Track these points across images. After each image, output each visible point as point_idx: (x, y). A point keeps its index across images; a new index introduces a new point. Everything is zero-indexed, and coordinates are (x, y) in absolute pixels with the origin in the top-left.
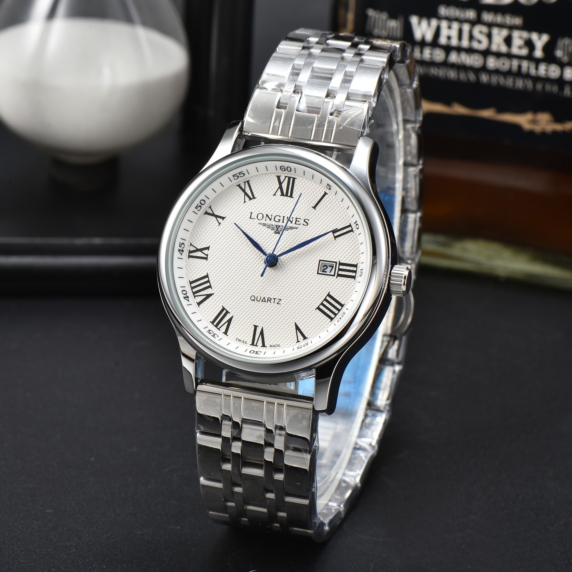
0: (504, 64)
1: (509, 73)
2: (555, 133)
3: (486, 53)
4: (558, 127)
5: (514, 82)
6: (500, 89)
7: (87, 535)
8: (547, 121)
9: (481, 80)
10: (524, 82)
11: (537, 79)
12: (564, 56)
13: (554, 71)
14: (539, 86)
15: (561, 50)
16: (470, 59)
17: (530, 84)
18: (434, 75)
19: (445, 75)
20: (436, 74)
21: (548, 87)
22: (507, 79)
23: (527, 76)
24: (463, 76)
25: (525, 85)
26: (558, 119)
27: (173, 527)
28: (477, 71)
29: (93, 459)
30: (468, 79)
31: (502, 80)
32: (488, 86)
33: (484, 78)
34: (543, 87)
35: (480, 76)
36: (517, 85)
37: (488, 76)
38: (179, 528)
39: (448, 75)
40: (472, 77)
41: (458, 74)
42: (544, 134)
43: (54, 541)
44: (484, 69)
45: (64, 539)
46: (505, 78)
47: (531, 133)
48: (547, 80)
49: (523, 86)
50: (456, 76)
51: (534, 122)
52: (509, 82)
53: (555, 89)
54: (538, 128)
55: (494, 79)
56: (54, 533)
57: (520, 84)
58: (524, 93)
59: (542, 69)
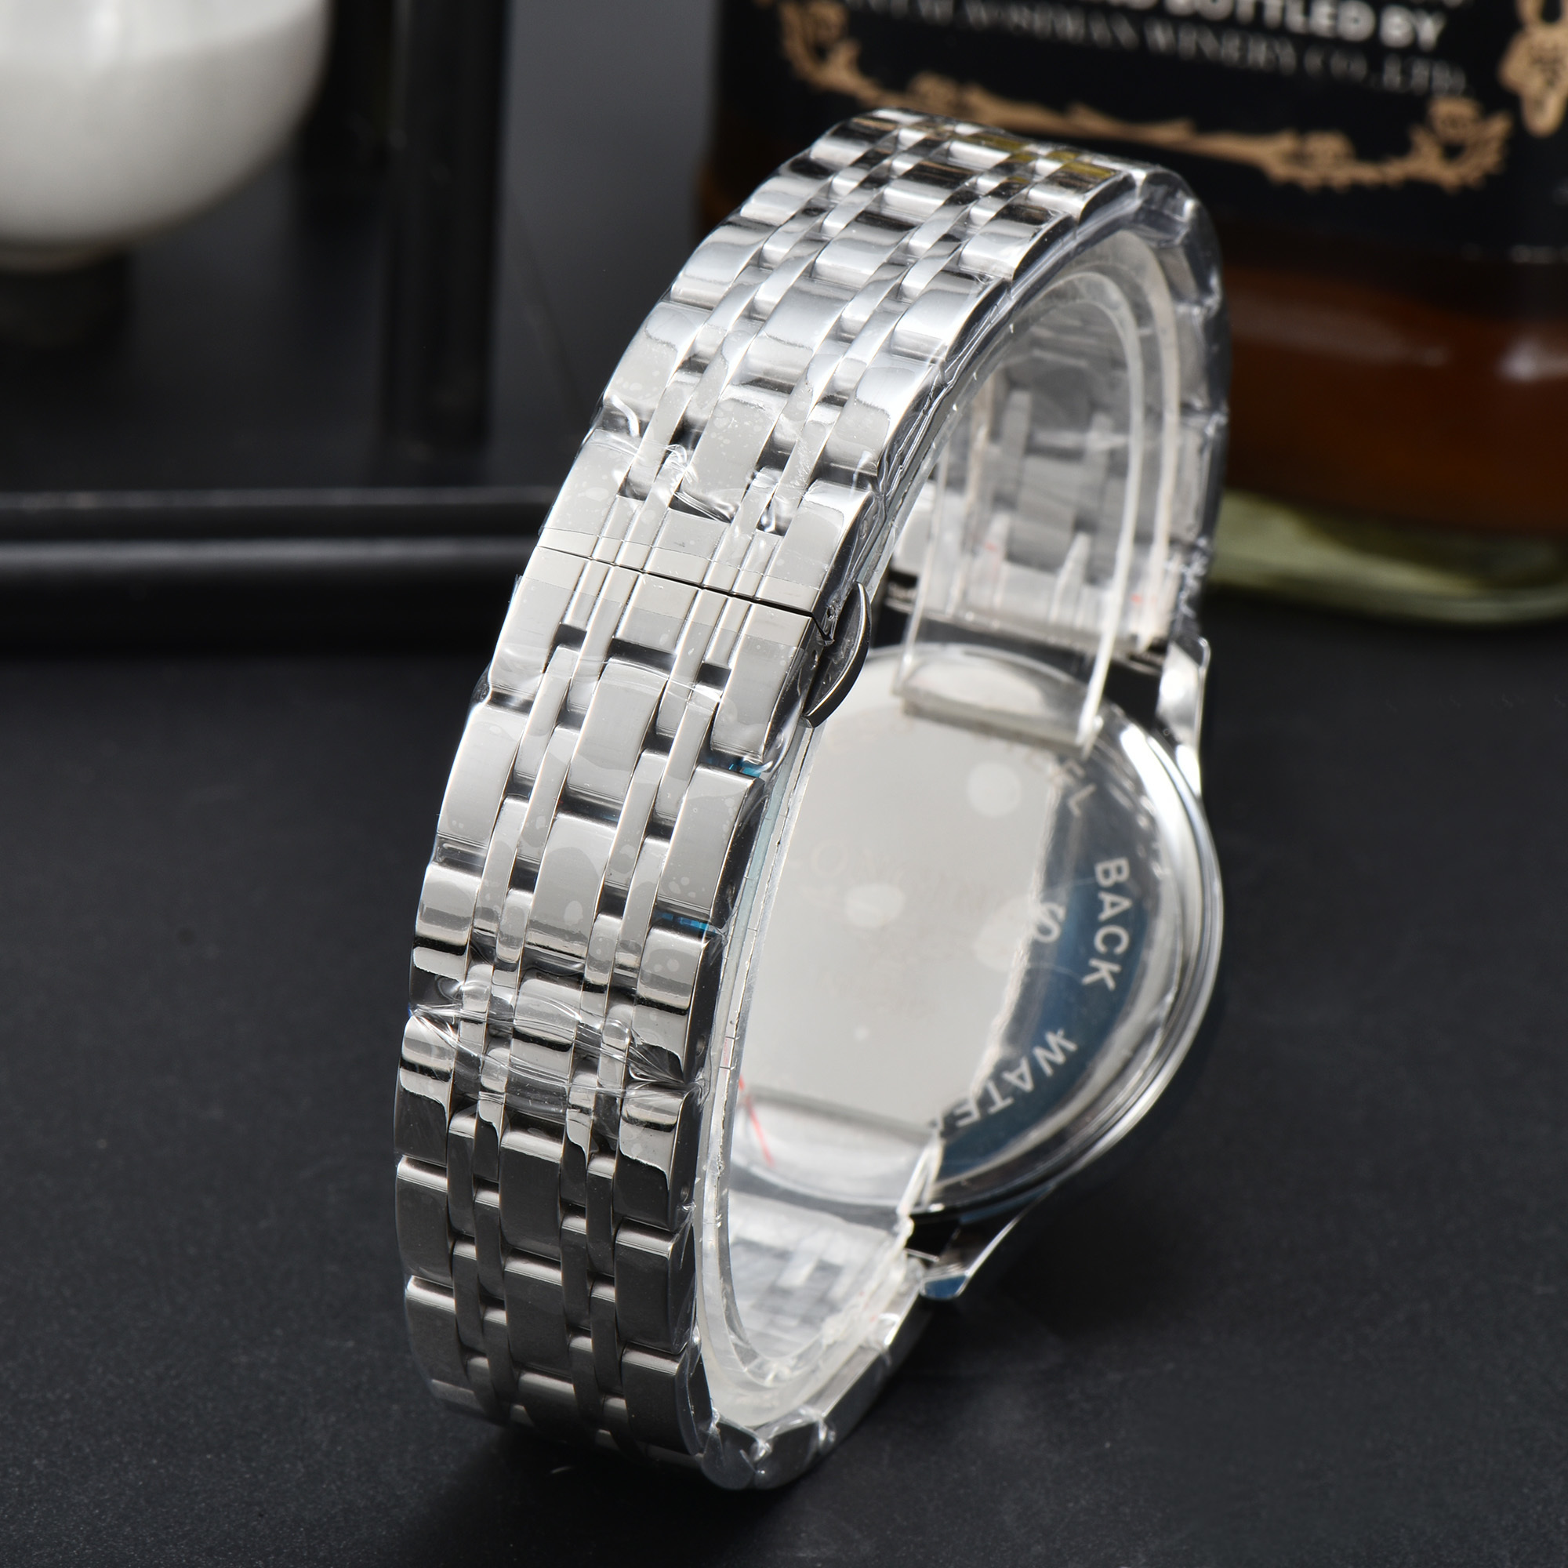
0: (1215, 1)
1: (1229, 24)
2: (1357, 189)
4: (1367, 173)
5: (1244, 49)
6: (1205, 69)
8: (1337, 157)
9: (1150, 41)
10: (1270, 47)
11: (1307, 41)
13: (1356, 21)
14: (1314, 61)
17: (1287, 55)
18: (1018, 27)
19: (1049, 27)
20: (1024, 24)
21: (1339, 64)
22: (1224, 40)
23: (1281, 32)
24: (1099, 31)
25: (1273, 57)
26: (1366, 150)
27: (334, 1344)
28: (1140, 17)
29: (102, 1144)
30: (1115, 39)
31: (1210, 43)
32: (1171, 60)
33: (1160, 36)
34: (1326, 64)
35: (1148, 31)
36: (1251, 57)
37: (1170, 33)
38: (350, 1344)
39: (1059, 27)
40: (1125, 33)
41: (1087, 26)
42: (1325, 193)
44: (1158, 11)
46: (1218, 36)
47: (1291, 189)
48: (1335, 43)
49: (1268, 61)
50: (1082, 31)
51: (1299, 158)
52: (1230, 48)
53: (1358, 68)
54: (1309, 176)
55: (1189, 41)
57: (1260, 53)
58: (1270, 79)
59: (1323, 14)
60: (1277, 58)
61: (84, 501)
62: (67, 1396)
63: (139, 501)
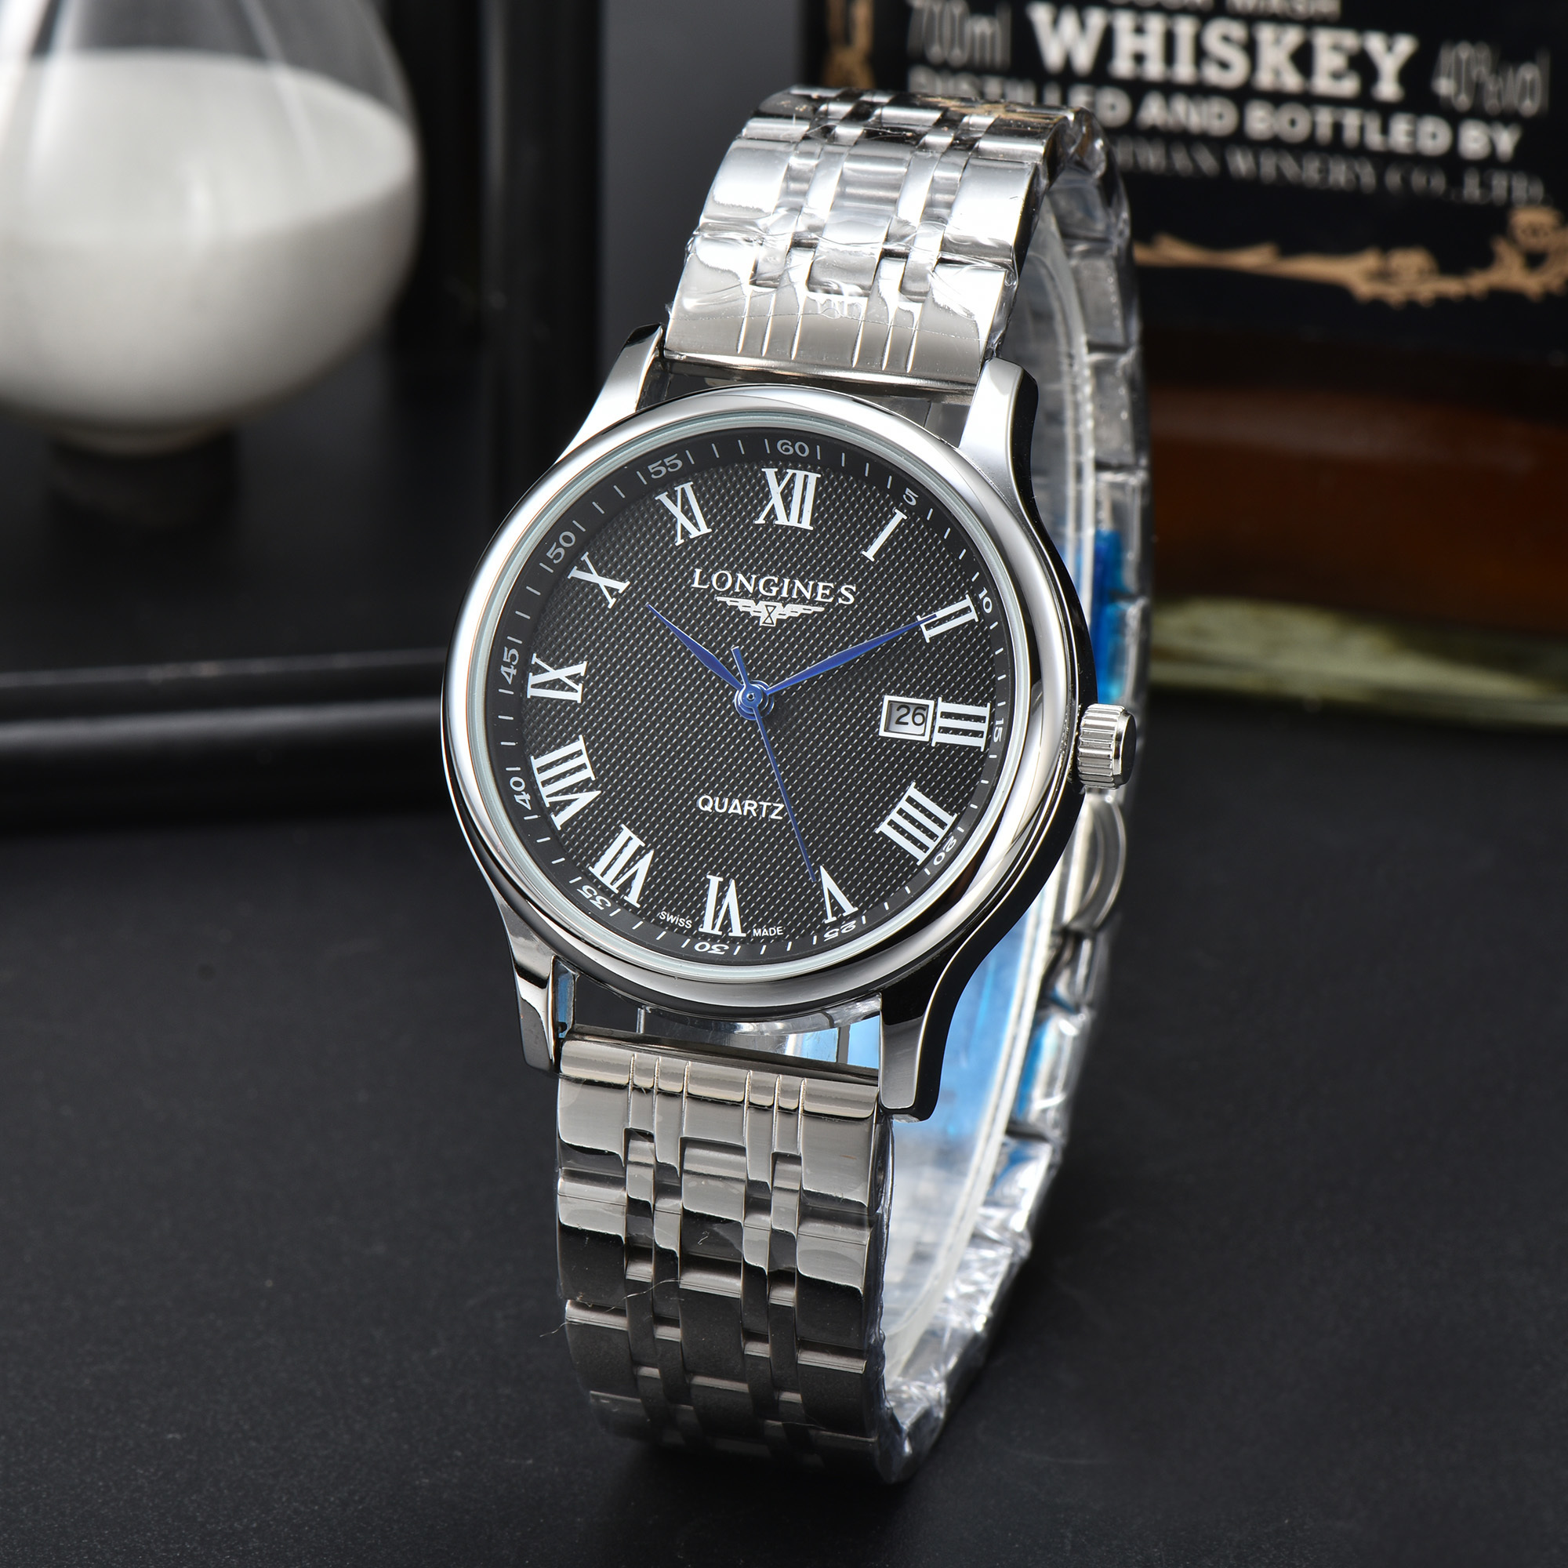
0: (1293, 123)
1: (1309, 146)
2: (1442, 302)
3: (1243, 95)
4: (1452, 287)
5: (1324, 171)
6: (1287, 192)
7: (284, 1499)
8: (1421, 272)
9: (1232, 168)
10: (1350, 168)
11: (1386, 159)
12: (1458, 92)
13: (1434, 136)
14: (1393, 179)
15: (1449, 76)
16: (1200, 114)
17: (1367, 175)
19: (1131, 161)
21: (1418, 180)
22: (1305, 163)
23: (1361, 151)
24: (1181, 160)
25: (1352, 177)
26: (1449, 263)
27: (513, 1461)
28: (1220, 145)
29: (269, 1283)
30: (1197, 167)
31: (1290, 167)
32: (1253, 185)
33: (1241, 163)
34: (1406, 181)
35: (1229, 159)
36: (1332, 179)
37: (1250, 158)
38: (530, 1462)
39: (1141, 160)
40: (1207, 161)
41: (1168, 156)
42: (1411, 307)
43: (199, 1519)
44: (1239, 137)
45: (225, 1512)
46: (1299, 161)
47: (1377, 305)
48: (1415, 160)
49: (1348, 181)
50: (1164, 162)
51: (1383, 275)
52: (1311, 171)
53: (1439, 183)
54: (1394, 293)
55: (1269, 165)
56: (194, 1497)
57: (1340, 174)
58: (1352, 198)
59: (1401, 131)
60: (1358, 178)
61: (208, 670)
62: (255, 1525)
63: (259, 667)
